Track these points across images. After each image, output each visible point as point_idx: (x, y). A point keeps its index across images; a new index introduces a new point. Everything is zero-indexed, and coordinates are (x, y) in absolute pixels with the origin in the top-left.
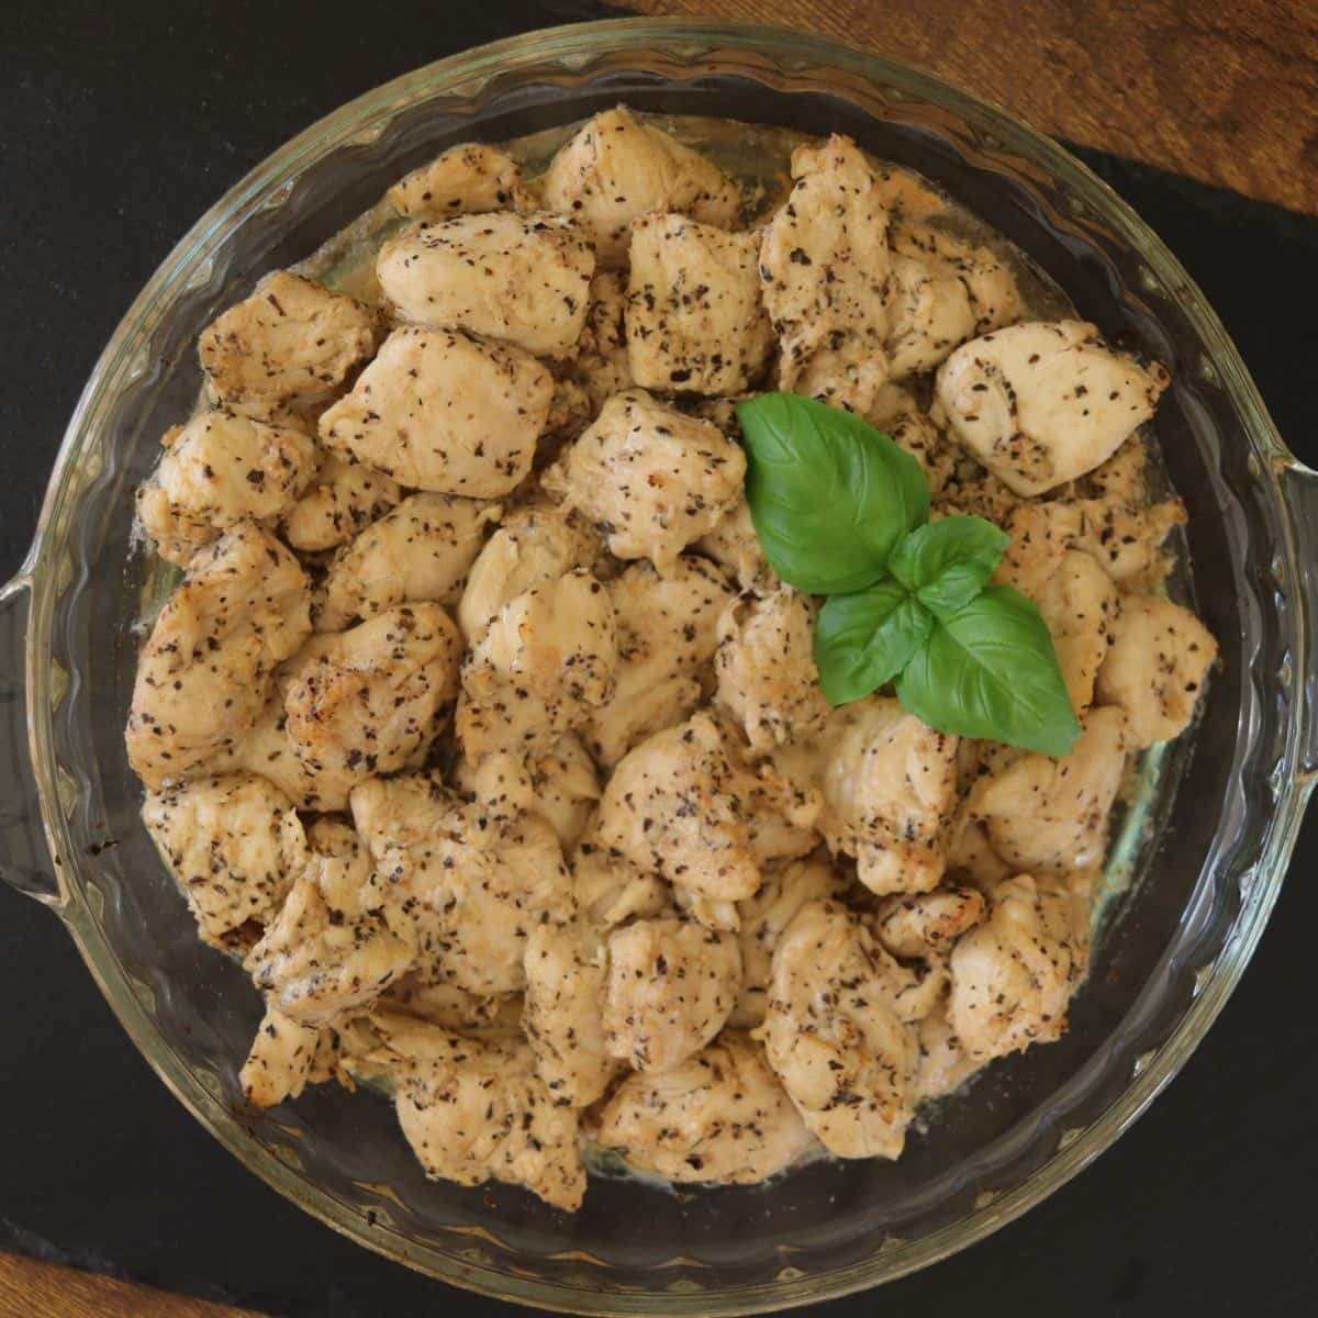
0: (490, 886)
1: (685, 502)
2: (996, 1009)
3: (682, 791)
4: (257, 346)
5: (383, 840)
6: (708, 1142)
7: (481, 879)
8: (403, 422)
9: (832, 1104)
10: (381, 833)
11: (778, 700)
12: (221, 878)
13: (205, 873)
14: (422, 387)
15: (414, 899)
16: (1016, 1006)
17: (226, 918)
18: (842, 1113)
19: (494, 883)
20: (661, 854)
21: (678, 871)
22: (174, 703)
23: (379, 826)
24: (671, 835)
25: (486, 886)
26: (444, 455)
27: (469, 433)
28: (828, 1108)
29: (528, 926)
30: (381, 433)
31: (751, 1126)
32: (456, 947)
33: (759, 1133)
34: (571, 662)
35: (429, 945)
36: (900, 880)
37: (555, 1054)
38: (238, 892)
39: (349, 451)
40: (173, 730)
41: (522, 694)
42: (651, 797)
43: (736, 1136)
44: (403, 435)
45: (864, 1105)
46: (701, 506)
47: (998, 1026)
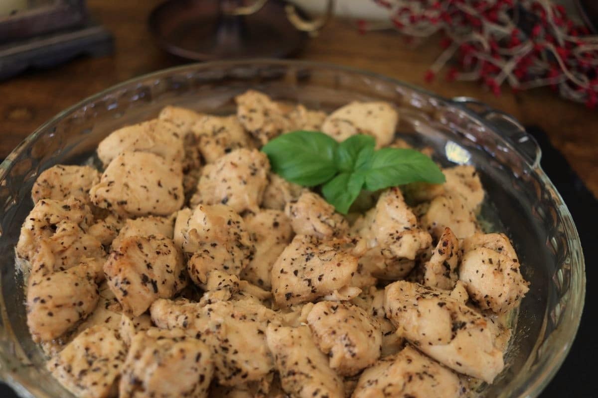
0: (235, 315)
1: (249, 171)
2: (492, 268)
3: (303, 253)
4: (56, 183)
5: (173, 316)
6: (409, 386)
7: (228, 314)
8: (124, 180)
9: (454, 334)
10: (171, 313)
11: (323, 213)
12: (96, 364)
13: (86, 366)
14: (127, 168)
15: (199, 332)
16: (499, 261)
17: (103, 382)
18: (461, 335)
19: (236, 313)
20: (309, 278)
21: (320, 279)
22: (48, 286)
23: (170, 310)
24: (308, 269)
25: (233, 316)
26: (145, 187)
27: (153, 179)
28: (453, 337)
29: (262, 328)
30: (116, 187)
31: (425, 373)
32: (231, 350)
33: (431, 376)
34: (229, 223)
35: (216, 352)
36: (415, 240)
37: (307, 376)
38: (106, 365)
39: (105, 201)
40: (50, 297)
41: (214, 245)
42: (292, 264)
43: (421, 378)
44: (126, 185)
45: (468, 325)
46: (256, 170)
47: (499, 276)
